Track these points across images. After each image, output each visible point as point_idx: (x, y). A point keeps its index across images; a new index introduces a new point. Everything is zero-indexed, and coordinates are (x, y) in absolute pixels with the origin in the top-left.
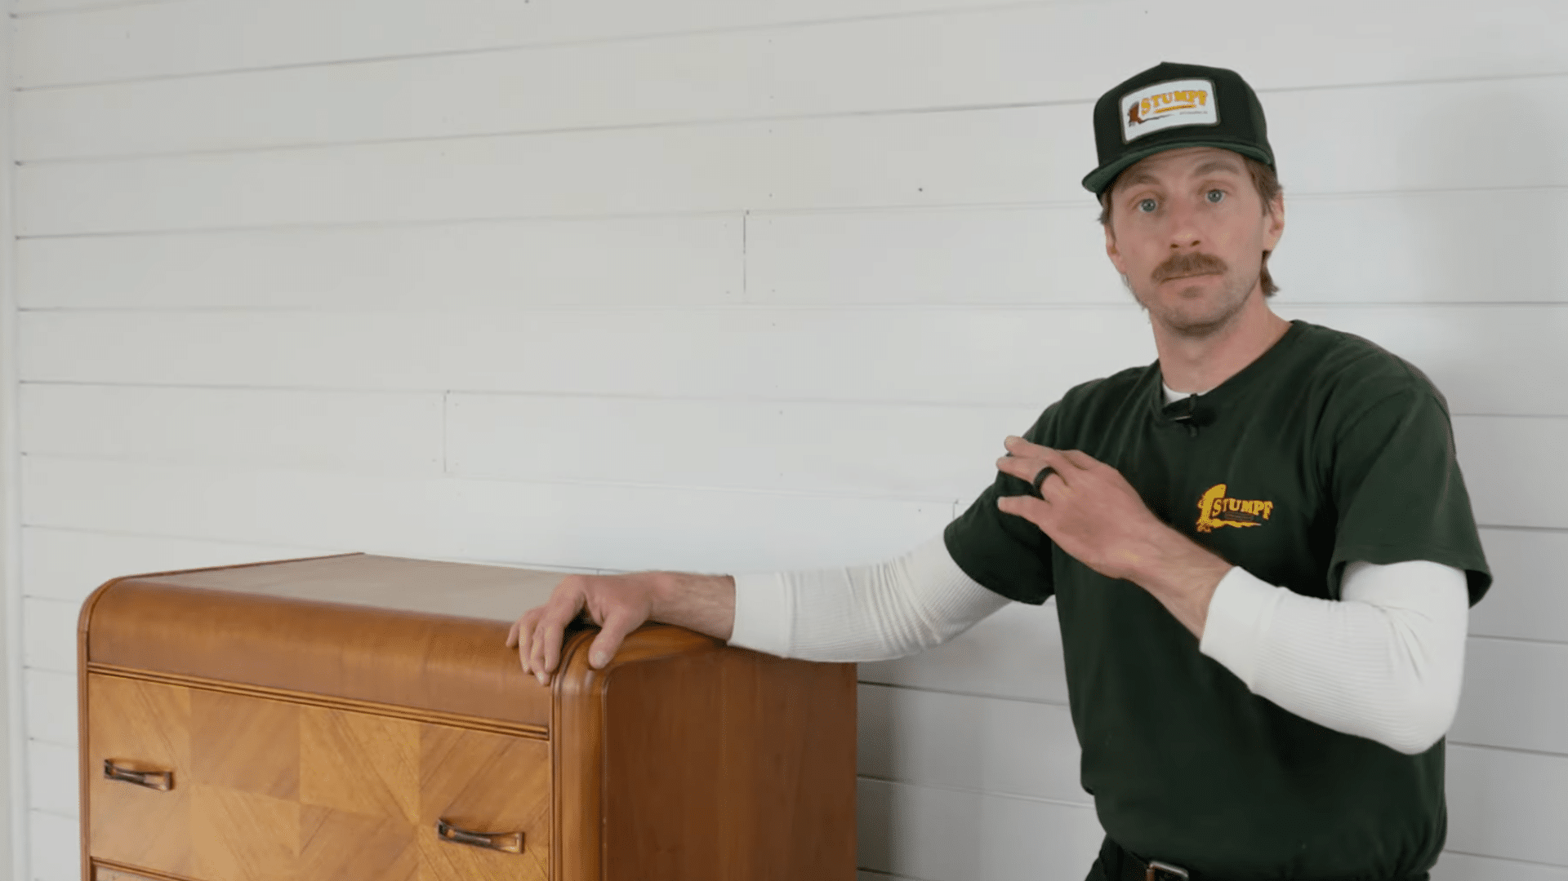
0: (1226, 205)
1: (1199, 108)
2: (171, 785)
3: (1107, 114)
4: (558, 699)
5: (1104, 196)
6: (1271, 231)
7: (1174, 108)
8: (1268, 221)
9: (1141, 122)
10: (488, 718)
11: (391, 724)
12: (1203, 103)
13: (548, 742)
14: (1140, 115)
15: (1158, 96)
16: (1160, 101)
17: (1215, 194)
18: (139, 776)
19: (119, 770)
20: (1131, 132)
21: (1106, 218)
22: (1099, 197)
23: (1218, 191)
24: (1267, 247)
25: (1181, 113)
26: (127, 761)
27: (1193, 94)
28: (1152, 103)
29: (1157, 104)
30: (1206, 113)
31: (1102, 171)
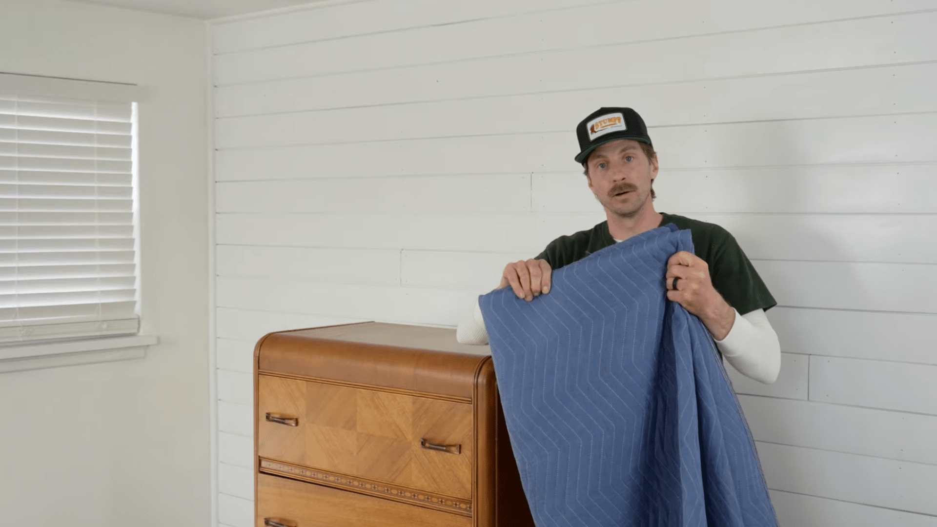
0: (634, 163)
1: (618, 124)
2: (297, 424)
3: (582, 131)
4: (476, 386)
5: (585, 164)
6: (654, 171)
7: (608, 125)
8: (652, 167)
9: (595, 132)
10: (444, 395)
11: (398, 397)
12: (619, 122)
13: (471, 405)
14: (595, 130)
15: (601, 121)
16: (602, 123)
17: (629, 158)
18: (282, 420)
19: (273, 417)
20: (592, 137)
21: (587, 173)
22: (583, 165)
23: (630, 157)
24: (652, 178)
25: (612, 127)
26: (277, 413)
27: (615, 119)
28: (599, 124)
29: (601, 125)
30: (621, 126)
31: (583, 154)
